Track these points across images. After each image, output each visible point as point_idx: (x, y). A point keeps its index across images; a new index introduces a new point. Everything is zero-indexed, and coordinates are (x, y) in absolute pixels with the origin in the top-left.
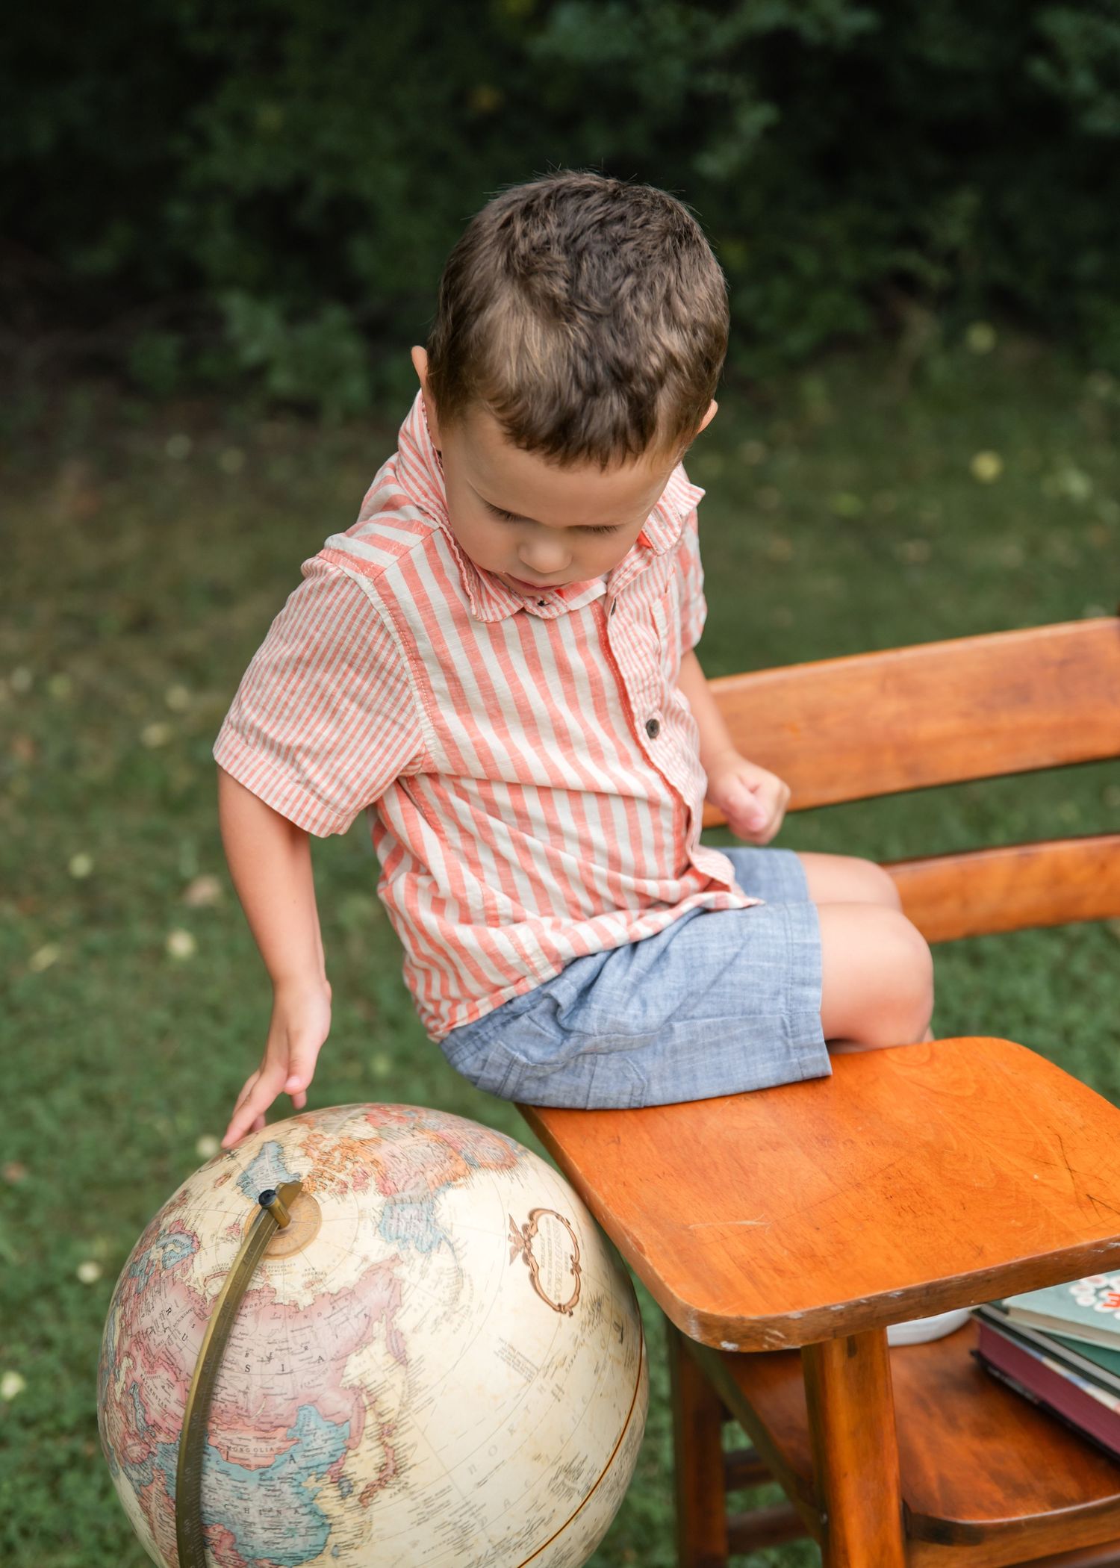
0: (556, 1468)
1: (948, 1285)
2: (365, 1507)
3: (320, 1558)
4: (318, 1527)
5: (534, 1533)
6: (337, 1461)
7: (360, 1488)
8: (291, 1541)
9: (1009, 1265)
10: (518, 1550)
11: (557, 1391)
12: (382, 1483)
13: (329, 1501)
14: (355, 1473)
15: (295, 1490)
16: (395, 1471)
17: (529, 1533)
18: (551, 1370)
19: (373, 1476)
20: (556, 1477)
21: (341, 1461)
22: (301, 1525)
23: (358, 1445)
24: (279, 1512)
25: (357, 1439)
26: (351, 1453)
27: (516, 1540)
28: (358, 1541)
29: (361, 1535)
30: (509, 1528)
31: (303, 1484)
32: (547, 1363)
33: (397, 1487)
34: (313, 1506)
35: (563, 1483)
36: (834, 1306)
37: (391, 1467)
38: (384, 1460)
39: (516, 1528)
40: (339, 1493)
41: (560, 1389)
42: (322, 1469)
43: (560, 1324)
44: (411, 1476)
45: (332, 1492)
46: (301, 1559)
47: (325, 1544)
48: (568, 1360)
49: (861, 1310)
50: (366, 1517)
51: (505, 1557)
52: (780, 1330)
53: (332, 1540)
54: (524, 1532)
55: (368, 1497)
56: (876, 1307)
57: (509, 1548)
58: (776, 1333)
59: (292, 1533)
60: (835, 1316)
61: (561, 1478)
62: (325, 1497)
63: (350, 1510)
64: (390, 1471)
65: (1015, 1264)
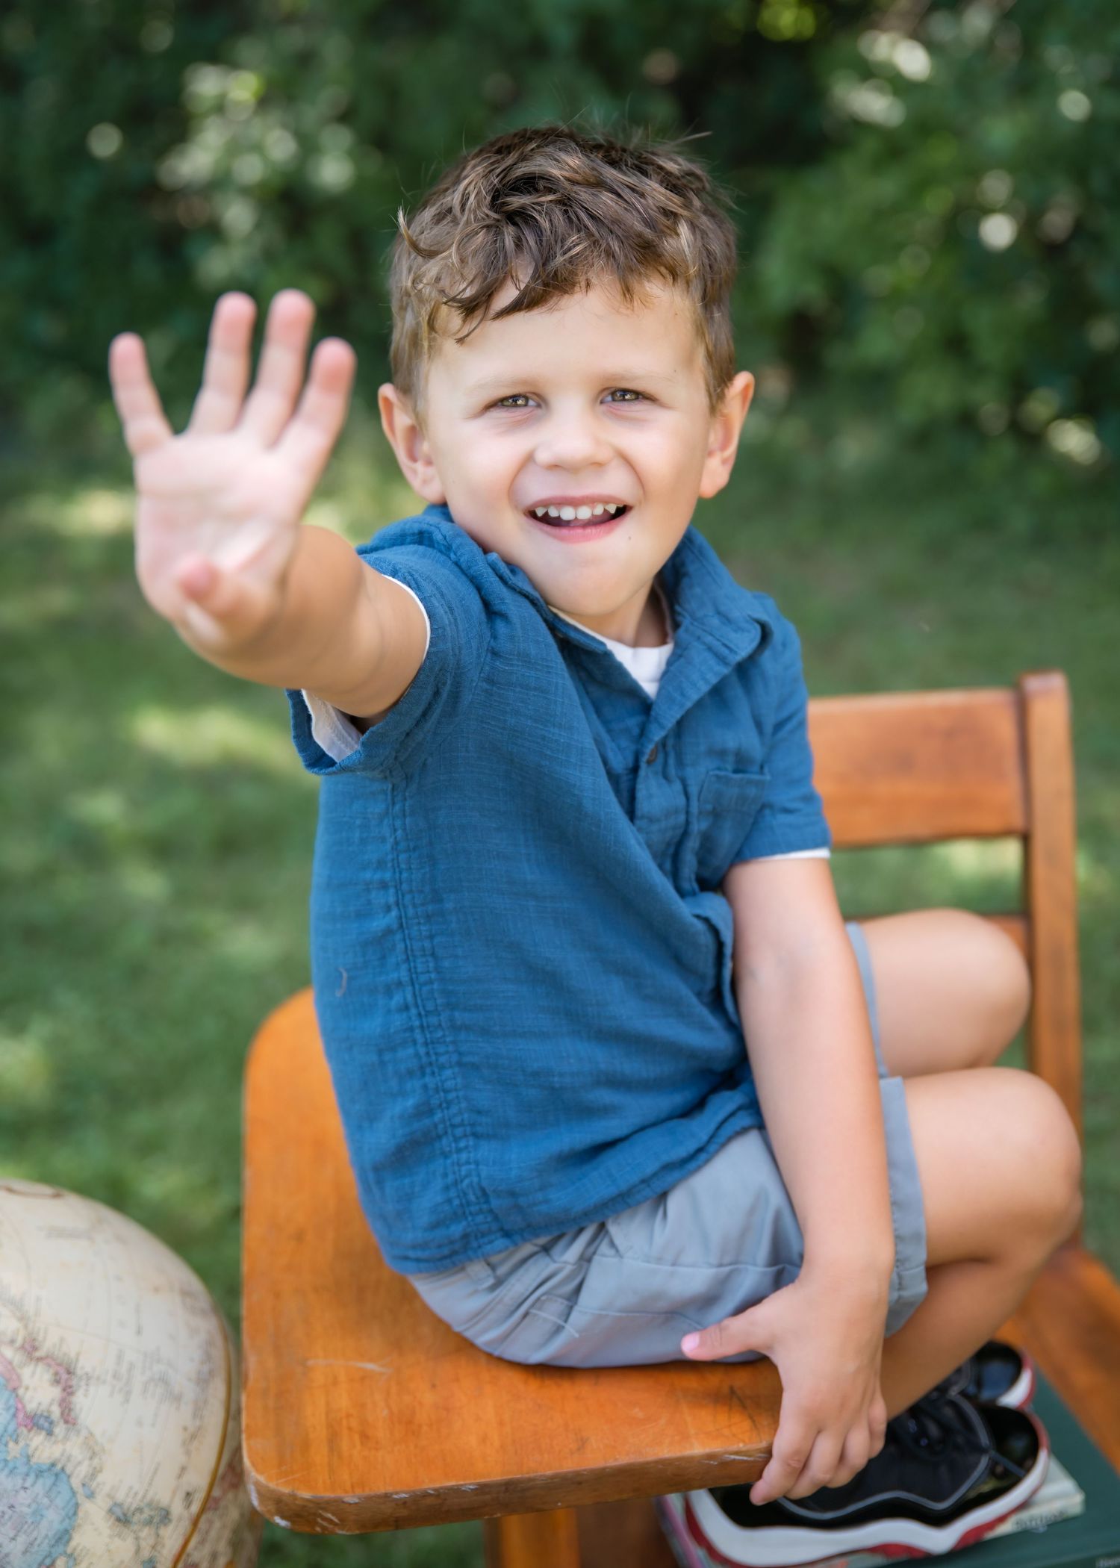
1: (532, 1483)
2: (74, 1424)
3: (81, 1514)
4: (54, 1484)
6: (17, 1409)
7: (56, 1412)
8: (44, 1524)
12: (68, 1391)
13: (43, 1449)
14: (40, 1404)
15: (6, 1471)
16: (69, 1372)
19: (56, 1392)
21: (20, 1406)
22: (40, 1497)
23: (19, 1377)
24: (12, 1507)
25: (14, 1377)
26: (21, 1392)
28: (96, 1461)
29: (93, 1455)
31: (9, 1458)
33: (83, 1383)
34: (35, 1466)
36: (397, 1493)
37: (62, 1371)
38: (52, 1371)
40: (44, 1433)
42: (11, 1428)
44: (84, 1365)
45: (38, 1439)
46: (66, 1531)
47: (74, 1493)
49: (429, 1501)
50: (84, 1433)
52: (333, 1514)
53: (76, 1482)
55: (68, 1415)
56: (445, 1499)
58: (329, 1516)
59: (38, 1514)
60: (397, 1505)
62: (36, 1449)
63: (66, 1438)
64: (64, 1376)
65: (610, 1467)
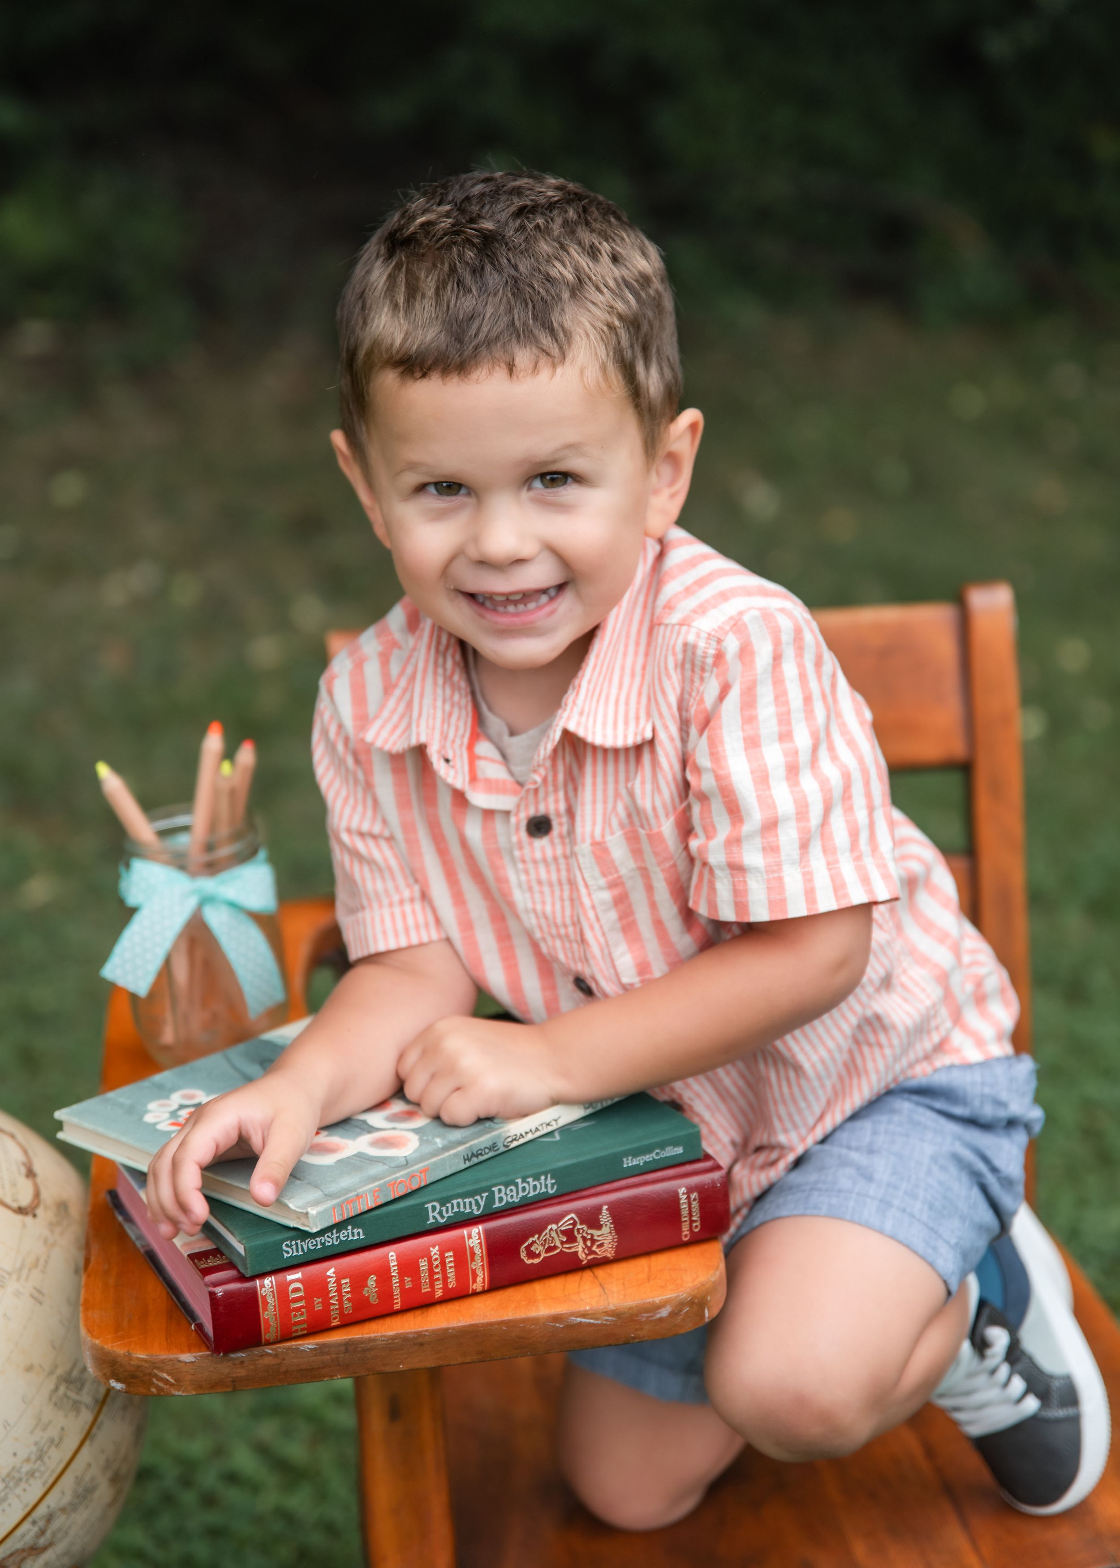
0: (53, 1379)
1: (372, 1344)
5: (46, 1459)
9: (447, 1329)
10: (31, 1481)
11: (36, 1294)
17: (40, 1458)
18: (24, 1273)
20: (56, 1389)
27: (26, 1468)
30: (15, 1454)
32: (18, 1265)
35: (65, 1395)
39: (23, 1454)
41: (39, 1292)
43: (24, 1226)
48: (42, 1262)
49: (266, 1361)
51: (18, 1491)
52: (168, 1374)
54: (33, 1457)
57: (20, 1479)
58: (165, 1375)
60: (234, 1364)
61: (62, 1389)
65: (453, 1328)
